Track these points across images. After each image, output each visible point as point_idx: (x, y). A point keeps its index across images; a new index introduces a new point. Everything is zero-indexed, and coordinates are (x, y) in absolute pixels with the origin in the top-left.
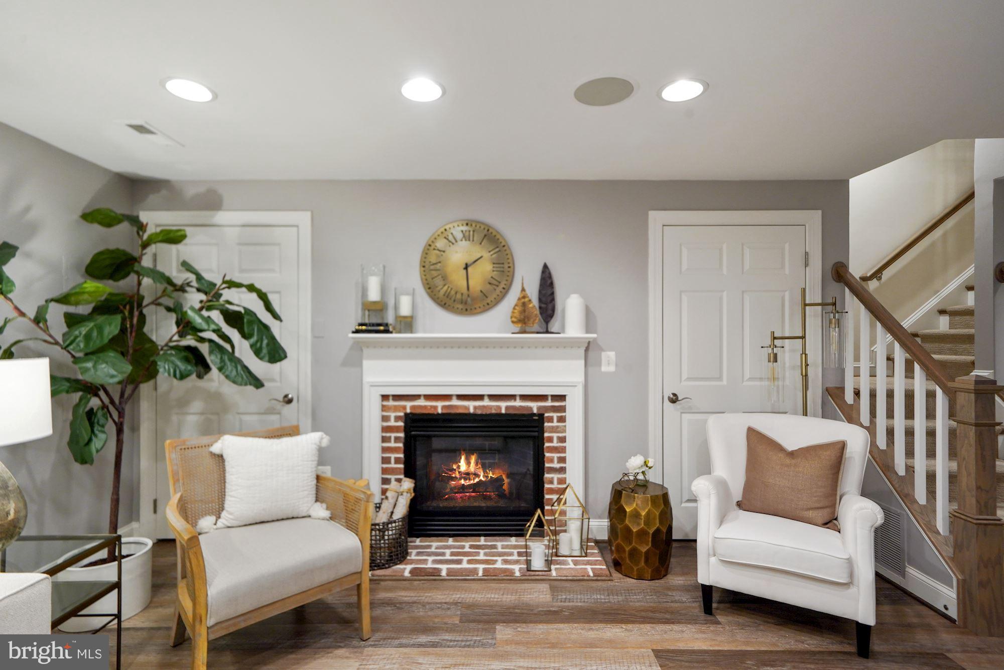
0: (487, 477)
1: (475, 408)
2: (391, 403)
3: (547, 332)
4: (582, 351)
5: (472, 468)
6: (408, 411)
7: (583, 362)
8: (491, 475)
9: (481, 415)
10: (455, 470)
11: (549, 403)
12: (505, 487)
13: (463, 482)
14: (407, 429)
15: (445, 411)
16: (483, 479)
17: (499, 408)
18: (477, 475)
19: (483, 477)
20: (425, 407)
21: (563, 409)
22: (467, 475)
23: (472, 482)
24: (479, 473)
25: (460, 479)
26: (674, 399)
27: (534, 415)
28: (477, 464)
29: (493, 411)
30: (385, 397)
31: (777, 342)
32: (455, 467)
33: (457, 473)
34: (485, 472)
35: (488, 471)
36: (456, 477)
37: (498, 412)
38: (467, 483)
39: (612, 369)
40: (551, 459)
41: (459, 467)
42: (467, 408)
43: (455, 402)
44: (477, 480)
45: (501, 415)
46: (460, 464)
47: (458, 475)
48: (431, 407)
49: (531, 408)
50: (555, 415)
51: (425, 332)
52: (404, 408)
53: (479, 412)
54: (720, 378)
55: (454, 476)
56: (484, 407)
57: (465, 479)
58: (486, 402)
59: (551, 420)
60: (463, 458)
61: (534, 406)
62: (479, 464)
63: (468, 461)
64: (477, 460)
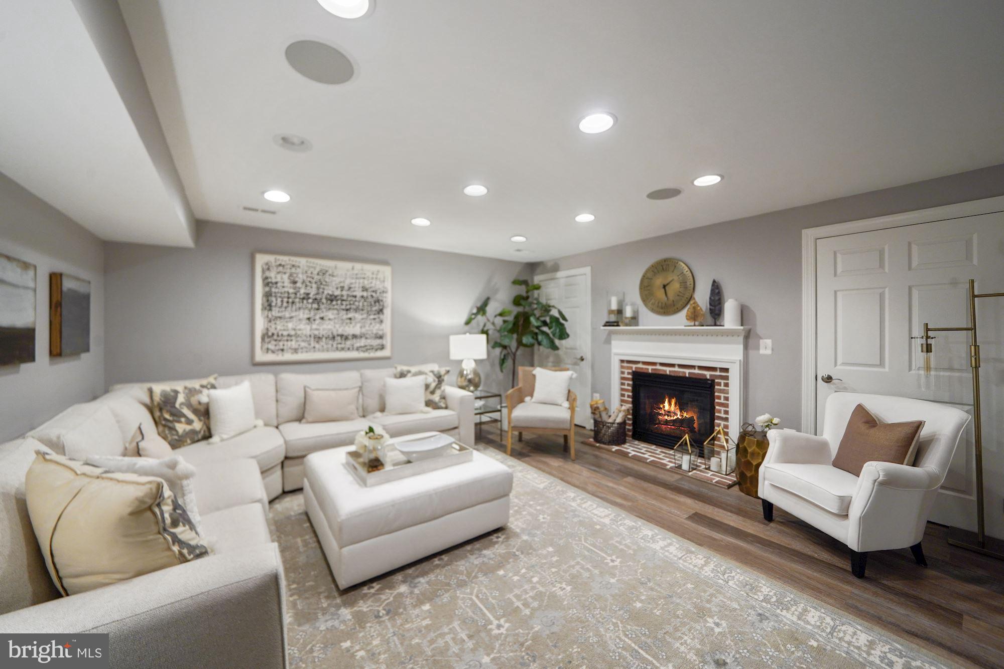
0: (683, 416)
1: (670, 371)
2: (625, 364)
3: (715, 325)
4: (741, 339)
5: (673, 408)
6: (634, 369)
7: (741, 347)
8: (685, 415)
9: (674, 377)
10: (662, 408)
11: (718, 373)
12: (696, 425)
13: (666, 417)
14: (633, 380)
15: (654, 372)
16: (680, 418)
17: (685, 373)
18: (676, 414)
19: (680, 415)
20: (642, 368)
21: (727, 378)
22: (668, 413)
23: (672, 418)
25: (665, 415)
26: (828, 379)
27: (708, 380)
28: (675, 406)
29: (681, 375)
30: (622, 361)
32: (661, 406)
33: (663, 410)
34: (681, 411)
35: (683, 412)
36: (662, 414)
37: (684, 375)
38: (669, 418)
39: (769, 352)
40: (720, 412)
41: (664, 407)
42: (666, 371)
43: (658, 367)
44: (675, 417)
45: (685, 377)
46: (665, 405)
47: (663, 412)
48: (646, 369)
49: (705, 375)
50: (723, 382)
52: (632, 368)
53: (673, 374)
54: (882, 364)
55: (661, 412)
56: (675, 371)
57: (668, 416)
58: (676, 369)
59: (719, 384)
60: (667, 400)
61: (708, 374)
62: (678, 407)
63: (670, 404)
64: (676, 404)
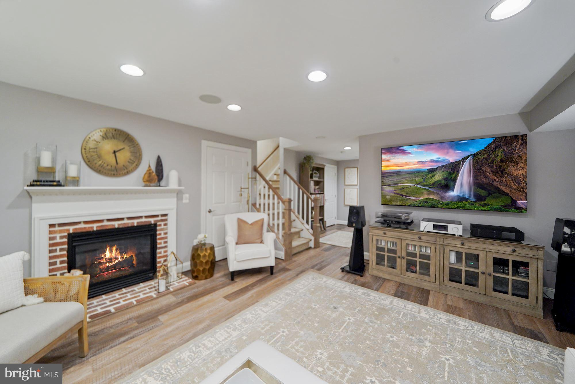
0: (123, 258)
1: (119, 225)
2: (57, 228)
3: (160, 186)
4: (175, 195)
5: (114, 255)
6: (71, 231)
7: (175, 199)
8: (125, 256)
9: (122, 228)
10: (103, 258)
11: (160, 218)
12: (134, 261)
13: (108, 264)
14: (69, 243)
15: (98, 229)
17: (133, 223)
18: (116, 258)
19: (121, 259)
20: (85, 228)
21: (166, 220)
22: (110, 260)
23: (113, 263)
24: (118, 257)
25: (106, 263)
26: (210, 211)
27: (152, 224)
28: (116, 252)
29: (130, 225)
30: (51, 226)
31: (243, 190)
32: (103, 256)
33: (104, 259)
34: (121, 255)
35: (123, 254)
36: (103, 263)
37: (132, 225)
38: (111, 264)
39: (187, 201)
41: (105, 256)
42: (114, 225)
43: (106, 223)
44: (117, 261)
45: (134, 227)
46: (106, 254)
47: (104, 261)
48: (89, 227)
49: (150, 222)
50: (162, 223)
51: (84, 186)
52: (69, 230)
53: (121, 226)
54: (224, 203)
55: (102, 262)
56: (124, 224)
57: (109, 262)
58: (126, 221)
59: (160, 225)
61: (152, 220)
62: (118, 252)
63: (111, 251)
64: (116, 250)
